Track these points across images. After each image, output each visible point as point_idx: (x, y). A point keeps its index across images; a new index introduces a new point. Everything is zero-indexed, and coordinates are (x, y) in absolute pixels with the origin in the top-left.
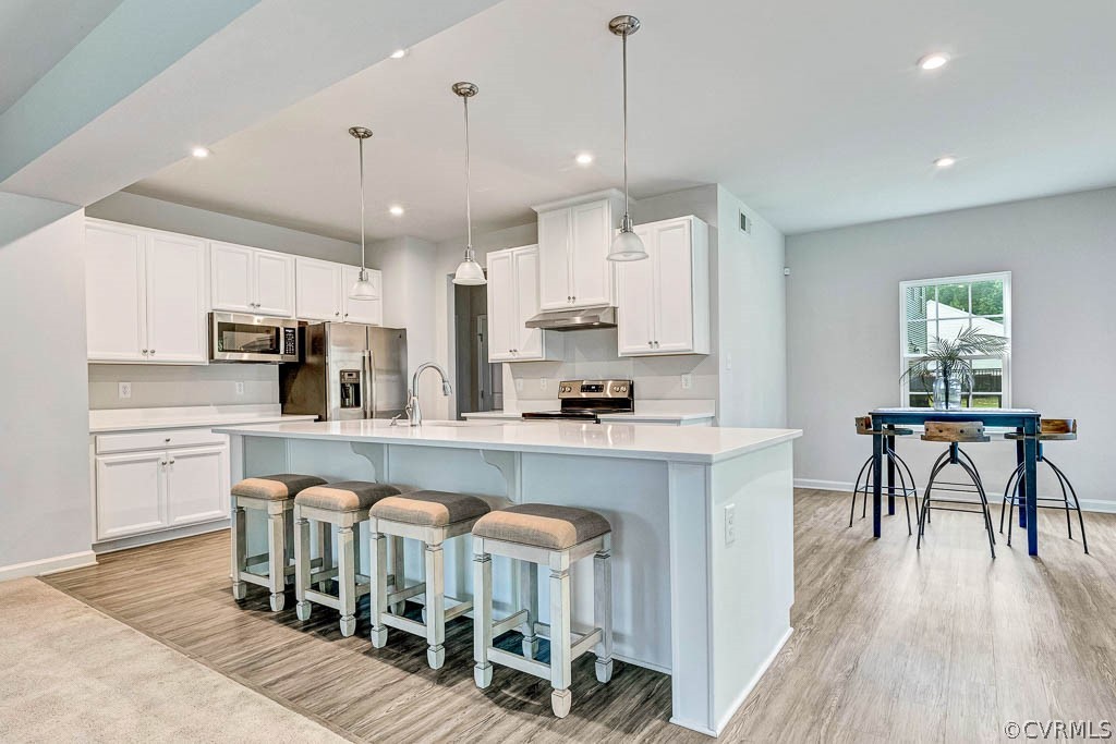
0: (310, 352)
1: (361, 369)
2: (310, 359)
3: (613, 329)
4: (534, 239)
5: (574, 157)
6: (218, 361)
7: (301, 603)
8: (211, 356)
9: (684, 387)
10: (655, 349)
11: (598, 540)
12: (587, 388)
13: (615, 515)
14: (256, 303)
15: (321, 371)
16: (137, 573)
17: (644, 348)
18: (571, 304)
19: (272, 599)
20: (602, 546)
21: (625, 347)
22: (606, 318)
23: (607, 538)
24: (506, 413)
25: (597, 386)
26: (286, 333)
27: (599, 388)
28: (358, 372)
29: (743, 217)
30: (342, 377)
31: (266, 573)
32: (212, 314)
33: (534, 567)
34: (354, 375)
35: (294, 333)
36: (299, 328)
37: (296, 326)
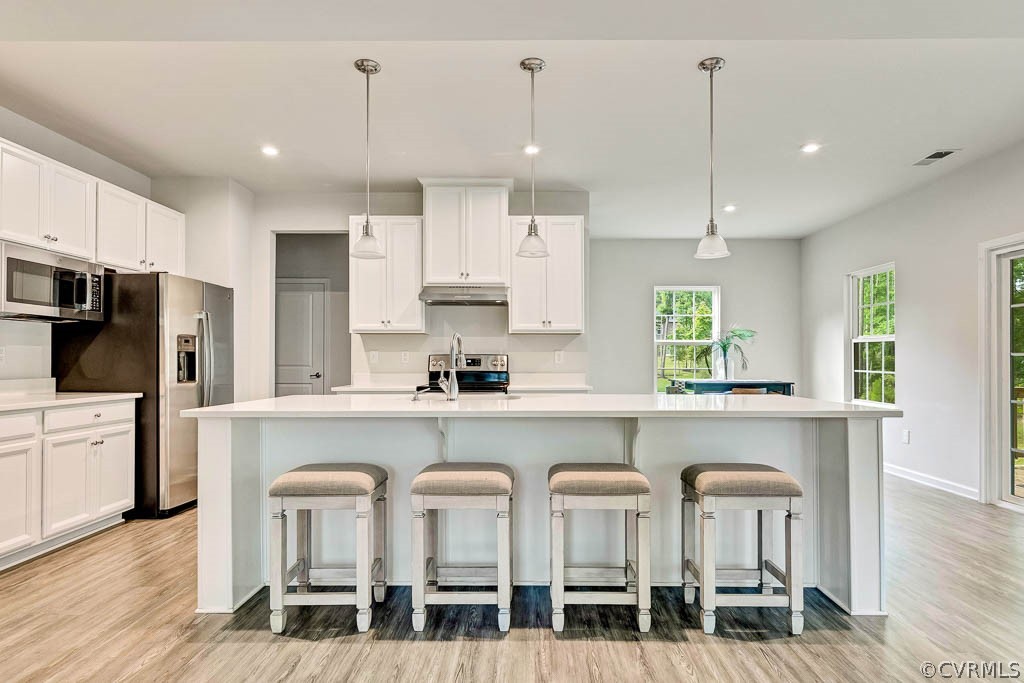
0: (118, 309)
1: (197, 335)
3: (502, 308)
5: (523, 148)
9: (557, 361)
10: (547, 329)
14: (52, 237)
17: (537, 326)
18: (463, 280)
21: (516, 324)
22: (496, 297)
24: (355, 386)
25: (474, 361)
26: (92, 282)
27: (475, 363)
28: (194, 339)
30: (179, 344)
34: (191, 343)
36: (106, 276)
37: (101, 273)
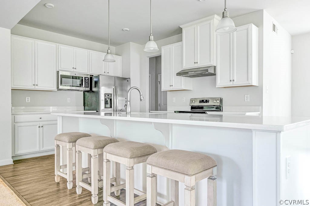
0: (94, 87)
1: (113, 93)
2: (94, 89)
3: (214, 76)
4: (181, 40)
6: (61, 90)
7: (78, 187)
8: (58, 88)
9: (246, 100)
10: (233, 84)
11: (210, 170)
12: (202, 101)
13: (218, 157)
14: (74, 68)
15: (97, 93)
16: (26, 168)
18: (196, 65)
19: (68, 184)
20: (212, 173)
22: (211, 71)
23: (215, 169)
24: (168, 111)
25: (206, 100)
26: (85, 79)
27: (207, 101)
28: (111, 94)
29: (274, 26)
30: (105, 96)
31: (66, 173)
32: (58, 71)
33: (177, 182)
34: (110, 96)
35: (88, 79)
36: (90, 78)
37: (89, 77)
